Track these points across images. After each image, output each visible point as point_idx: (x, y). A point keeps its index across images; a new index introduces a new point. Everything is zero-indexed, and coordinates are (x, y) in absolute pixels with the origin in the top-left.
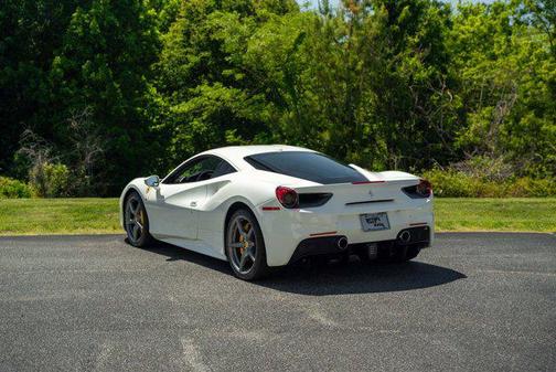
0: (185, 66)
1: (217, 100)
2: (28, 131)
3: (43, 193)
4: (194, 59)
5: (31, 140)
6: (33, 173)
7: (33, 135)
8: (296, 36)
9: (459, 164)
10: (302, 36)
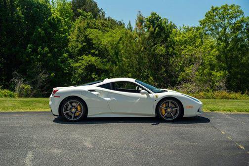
0: (77, 49)
1: (89, 61)
2: (15, 72)
3: (20, 96)
4: (80, 46)
5: (16, 76)
6: (17, 88)
7: (17, 74)
8: (119, 39)
9: (179, 86)
10: (121, 38)
